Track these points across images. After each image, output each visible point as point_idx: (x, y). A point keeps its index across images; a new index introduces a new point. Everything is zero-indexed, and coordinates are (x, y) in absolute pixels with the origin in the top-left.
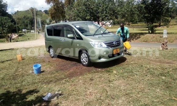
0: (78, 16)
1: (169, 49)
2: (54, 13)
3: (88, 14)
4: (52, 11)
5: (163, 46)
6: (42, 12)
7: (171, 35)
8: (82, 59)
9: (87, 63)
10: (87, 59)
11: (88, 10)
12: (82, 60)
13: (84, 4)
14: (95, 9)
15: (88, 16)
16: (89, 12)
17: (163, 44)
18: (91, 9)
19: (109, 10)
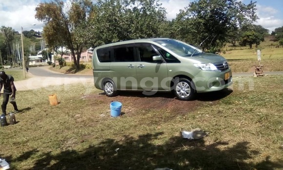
0: (99, 38)
1: (266, 75)
2: (52, 35)
3: (115, 35)
4: (49, 32)
5: (257, 72)
6: (19, 34)
7: (243, 62)
8: (179, 91)
9: (188, 95)
10: (189, 89)
11: (115, 29)
12: (178, 93)
13: (108, 19)
14: (125, 26)
15: (115, 37)
16: (116, 32)
17: (258, 70)
18: (119, 27)
19: (147, 29)
